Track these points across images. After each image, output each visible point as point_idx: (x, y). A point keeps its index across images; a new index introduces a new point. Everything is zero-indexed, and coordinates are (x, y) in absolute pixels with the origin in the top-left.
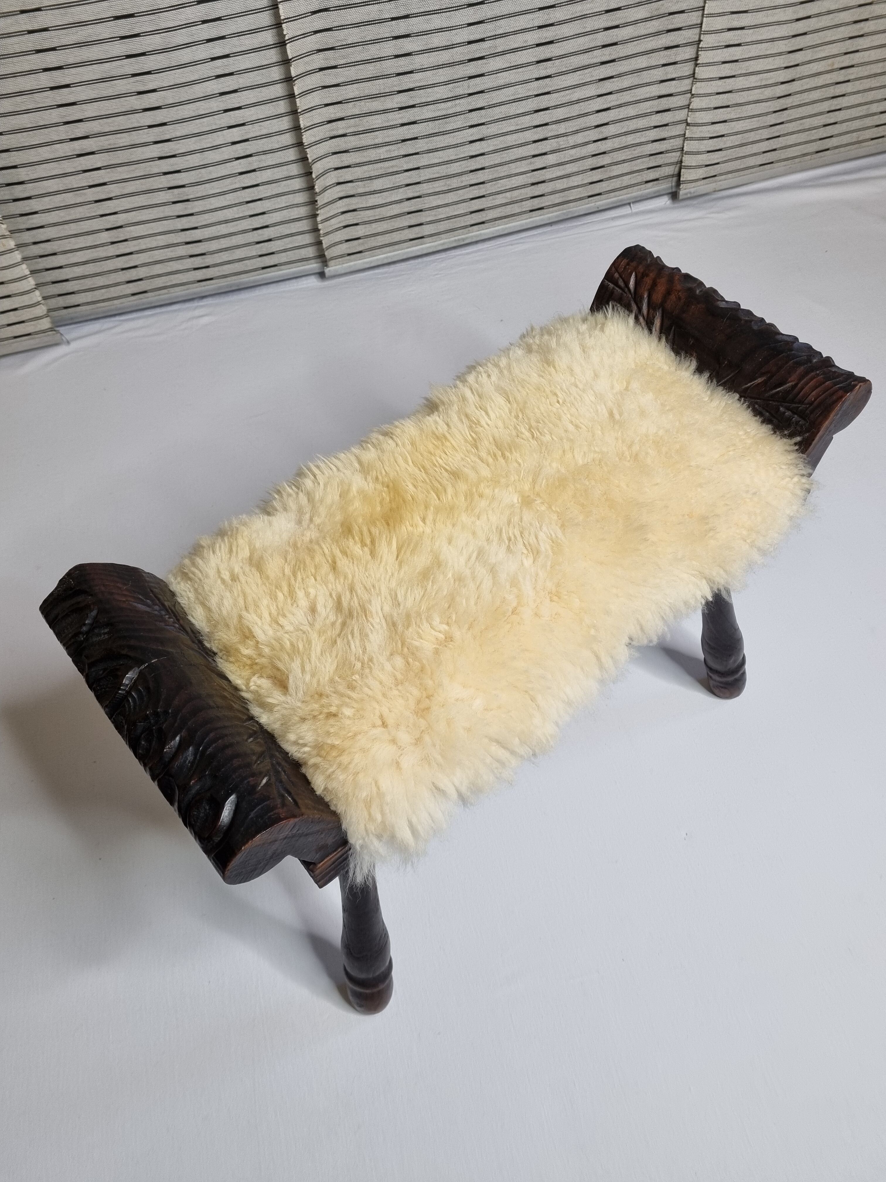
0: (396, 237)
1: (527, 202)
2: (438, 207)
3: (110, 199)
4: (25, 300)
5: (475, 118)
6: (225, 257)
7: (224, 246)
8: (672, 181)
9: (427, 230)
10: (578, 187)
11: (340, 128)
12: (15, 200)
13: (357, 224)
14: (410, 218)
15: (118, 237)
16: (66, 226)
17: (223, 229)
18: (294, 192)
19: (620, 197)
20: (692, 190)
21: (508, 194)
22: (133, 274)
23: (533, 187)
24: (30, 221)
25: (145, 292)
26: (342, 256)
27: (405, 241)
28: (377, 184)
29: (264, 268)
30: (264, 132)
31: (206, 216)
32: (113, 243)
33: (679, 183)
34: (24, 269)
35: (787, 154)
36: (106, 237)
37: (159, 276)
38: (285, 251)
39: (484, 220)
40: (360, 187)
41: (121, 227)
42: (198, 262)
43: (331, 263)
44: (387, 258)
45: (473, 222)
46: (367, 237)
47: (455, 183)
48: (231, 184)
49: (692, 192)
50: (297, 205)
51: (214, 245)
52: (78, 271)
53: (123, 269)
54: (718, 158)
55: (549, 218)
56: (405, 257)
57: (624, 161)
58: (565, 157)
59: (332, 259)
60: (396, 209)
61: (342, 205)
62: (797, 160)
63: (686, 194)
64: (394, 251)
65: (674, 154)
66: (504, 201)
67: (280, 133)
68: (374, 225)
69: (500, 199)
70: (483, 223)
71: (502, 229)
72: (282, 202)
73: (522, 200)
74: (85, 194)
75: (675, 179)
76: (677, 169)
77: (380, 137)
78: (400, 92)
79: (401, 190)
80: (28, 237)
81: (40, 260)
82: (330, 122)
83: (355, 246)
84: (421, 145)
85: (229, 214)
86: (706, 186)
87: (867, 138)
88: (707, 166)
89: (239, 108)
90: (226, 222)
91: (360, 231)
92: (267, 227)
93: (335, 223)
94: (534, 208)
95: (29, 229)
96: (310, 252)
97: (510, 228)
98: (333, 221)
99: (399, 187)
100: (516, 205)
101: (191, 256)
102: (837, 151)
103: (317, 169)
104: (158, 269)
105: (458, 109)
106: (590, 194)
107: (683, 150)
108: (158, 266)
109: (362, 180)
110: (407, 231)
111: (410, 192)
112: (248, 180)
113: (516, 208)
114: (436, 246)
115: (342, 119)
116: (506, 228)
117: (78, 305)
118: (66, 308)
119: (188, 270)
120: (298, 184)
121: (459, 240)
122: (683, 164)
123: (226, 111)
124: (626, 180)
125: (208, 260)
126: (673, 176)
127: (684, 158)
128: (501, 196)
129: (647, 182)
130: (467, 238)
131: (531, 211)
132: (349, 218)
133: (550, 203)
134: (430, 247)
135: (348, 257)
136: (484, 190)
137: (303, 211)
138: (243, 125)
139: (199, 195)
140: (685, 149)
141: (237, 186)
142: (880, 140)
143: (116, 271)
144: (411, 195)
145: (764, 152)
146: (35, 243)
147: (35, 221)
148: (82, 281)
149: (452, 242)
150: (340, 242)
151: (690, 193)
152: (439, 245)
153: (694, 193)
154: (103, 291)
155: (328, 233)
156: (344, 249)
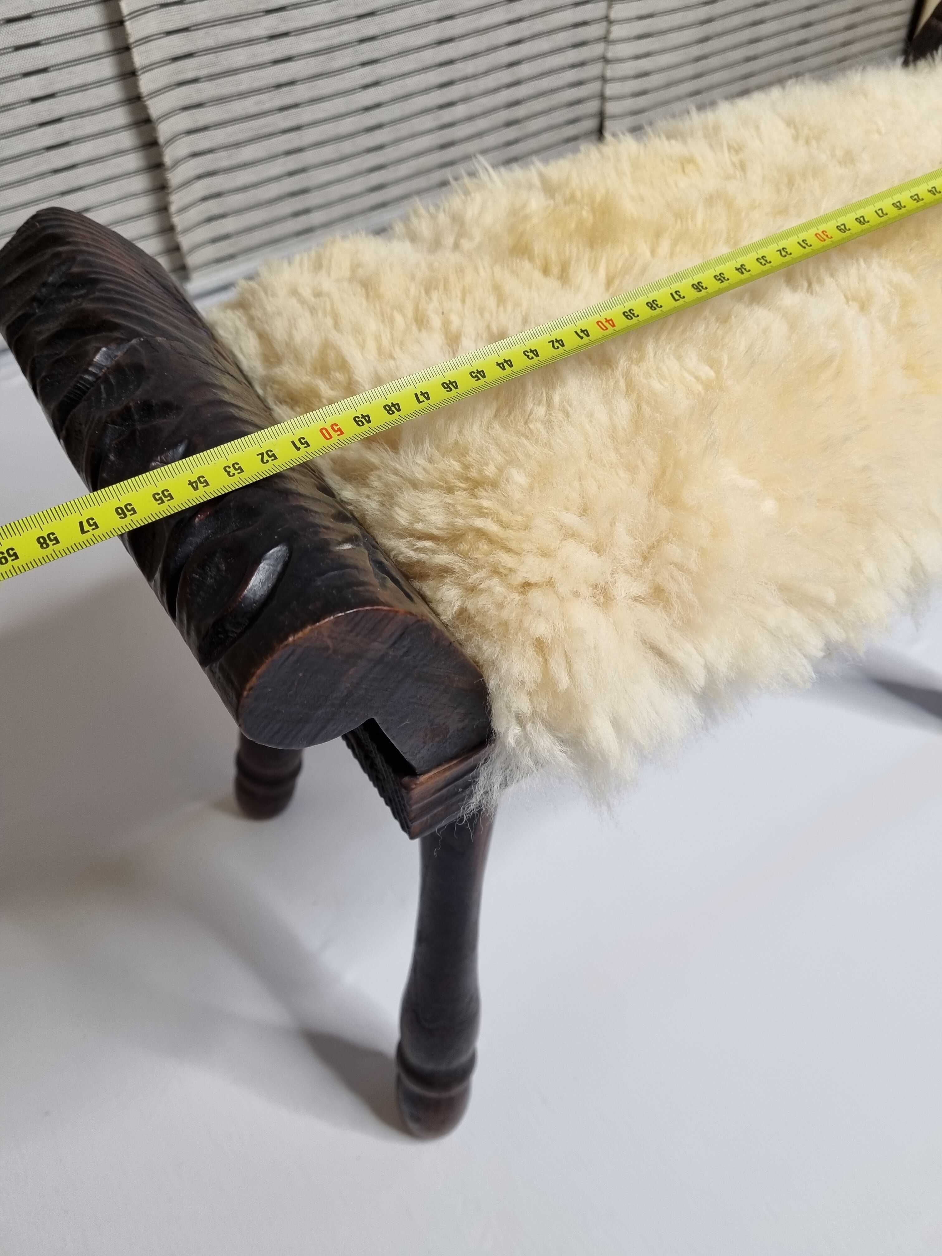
0: (277, 230)
2: (329, 184)
5: (367, 51)
8: (596, 119)
9: (315, 218)
11: (189, 69)
13: (222, 216)
14: (293, 202)
23: (441, 151)
26: (208, 265)
27: (289, 237)
28: (246, 153)
30: (77, 81)
33: (602, 120)
39: (386, 200)
40: (223, 160)
43: (194, 275)
45: (373, 204)
46: (238, 233)
47: (347, 147)
50: (135, 196)
59: (195, 269)
60: (273, 190)
61: (202, 188)
66: (408, 172)
67: (100, 83)
68: (246, 215)
69: (404, 170)
75: (598, 116)
76: (600, 103)
77: (245, 81)
78: (269, 12)
79: (279, 160)
82: (175, 59)
83: (224, 248)
84: (300, 92)
89: (36, 44)
91: (228, 225)
93: (194, 215)
98: (192, 213)
99: (276, 156)
103: (164, 131)
105: (345, 38)
109: (226, 148)
110: (291, 221)
111: (292, 162)
112: (59, 158)
115: (190, 55)
120: (133, 161)
123: (18, 48)
124: (544, 140)
127: (605, 107)
128: (404, 165)
132: (213, 207)
136: (383, 157)
138: (44, 70)
141: (45, 168)
144: (292, 168)
150: (205, 243)
155: (187, 230)
156: (210, 252)
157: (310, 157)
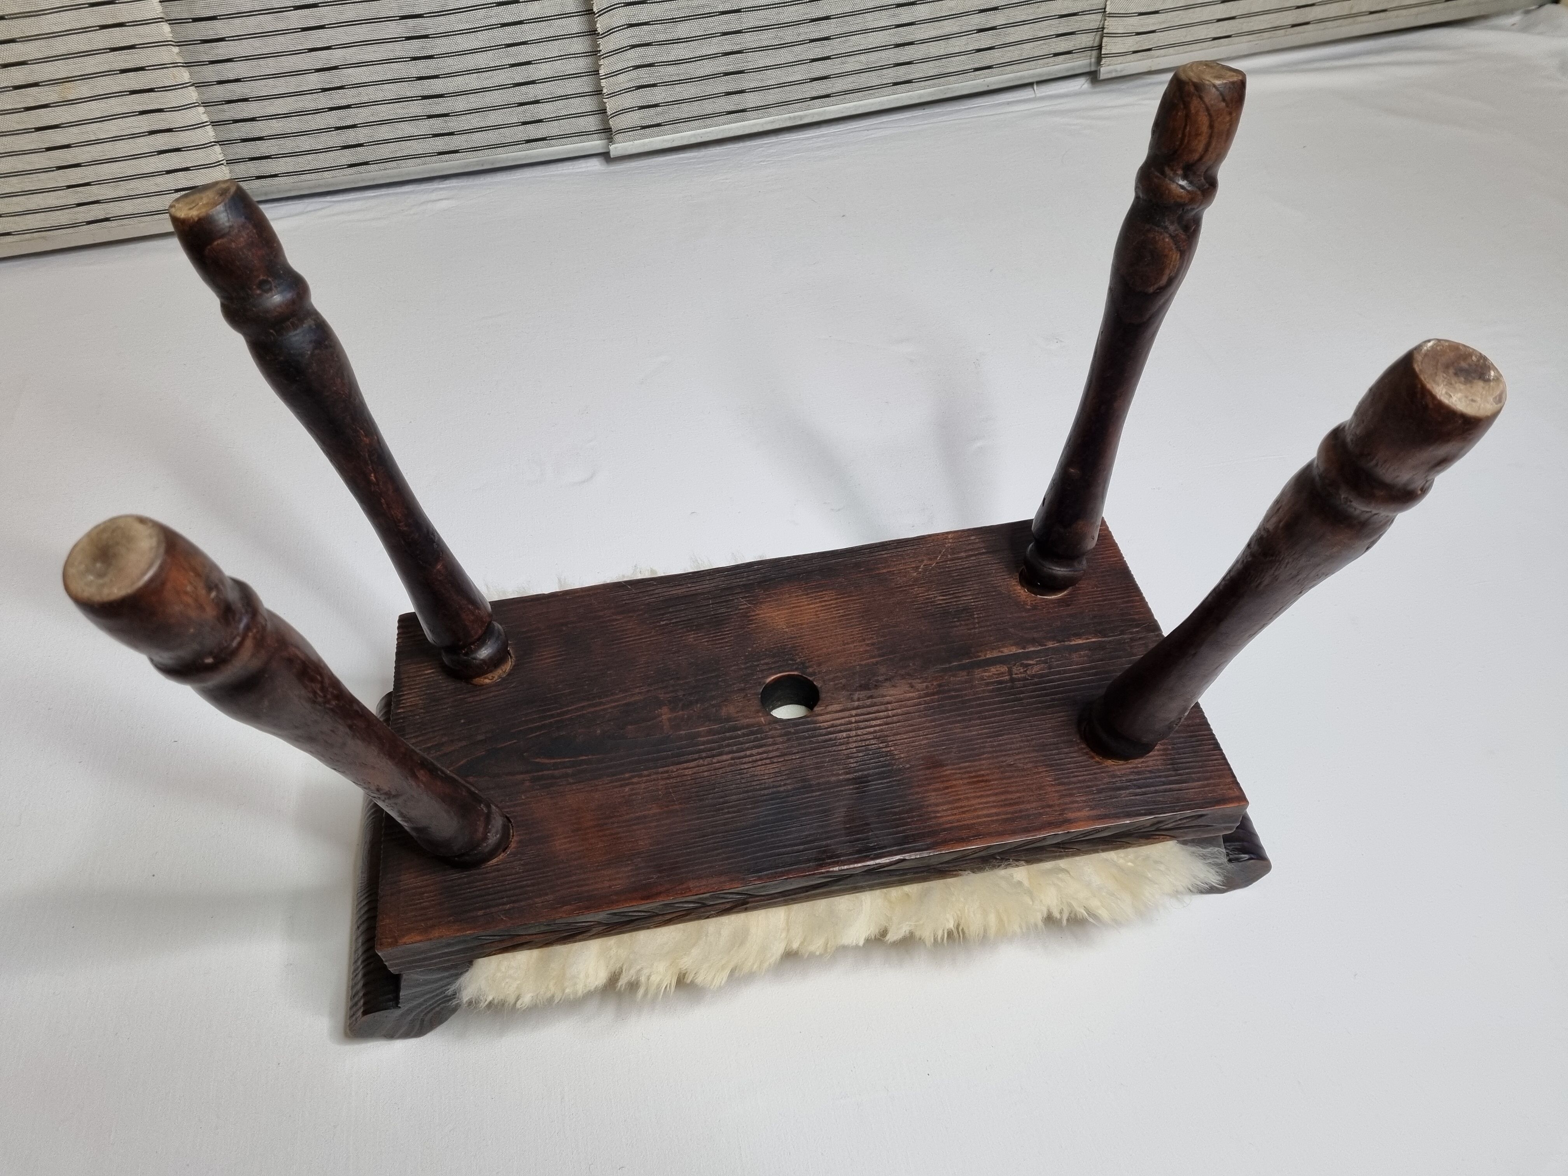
0: (709, 107)
1: (890, 70)
2: (767, 68)
3: (322, 27)
4: (199, 157)
6: (475, 121)
7: (475, 106)
8: (1091, 56)
9: (751, 100)
10: (959, 54)
12: (195, 20)
13: (654, 85)
14: (727, 81)
15: (331, 82)
16: (262, 62)
17: (473, 81)
18: (571, 36)
19: (1019, 74)
20: (1119, 67)
21: (862, 57)
22: (351, 136)
23: (896, 50)
24: (216, 51)
25: (366, 163)
26: (633, 129)
27: (720, 114)
28: (683, 30)
29: (528, 141)
31: (450, 61)
32: (324, 90)
33: (1099, 58)
34: (200, 114)
35: (1252, 24)
36: (314, 81)
37: (387, 141)
38: (557, 118)
39: (829, 92)
41: (335, 68)
42: (438, 125)
43: (617, 137)
44: (694, 135)
45: (815, 94)
46: (668, 104)
47: (789, 35)
48: (486, 18)
49: (1119, 70)
50: (575, 56)
51: (460, 104)
52: (277, 127)
53: (338, 128)
54: (1154, 24)
55: (920, 96)
56: (720, 137)
57: (1024, 23)
58: (941, 10)
59: (620, 131)
60: (708, 68)
61: (634, 57)
62: (1266, 35)
63: (1110, 72)
64: (705, 127)
65: (1093, 16)
66: (858, 67)
68: (678, 88)
69: (852, 64)
70: (828, 96)
71: (855, 106)
72: (554, 49)
73: (882, 68)
74: (288, 18)
75: (1095, 53)
76: (1097, 39)
79: (715, 40)
80: (211, 73)
81: (226, 106)
83: (651, 117)
85: (482, 60)
86: (1138, 62)
87: (1364, 10)
88: (1138, 34)
90: (478, 71)
91: (658, 95)
92: (533, 82)
93: (623, 81)
94: (898, 80)
95: (212, 62)
96: (592, 123)
97: (865, 105)
98: (621, 78)
99: (712, 36)
100: (873, 73)
101: (430, 117)
102: (1322, 25)
104: (384, 132)
106: (977, 66)
107: (1105, 12)
108: (384, 128)
109: (662, 22)
110: (724, 100)
111: (728, 44)
113: (873, 79)
114: (762, 125)
116: (860, 106)
117: (276, 176)
118: (258, 178)
119: (425, 137)
121: (795, 118)
122: (1105, 31)
124: (1028, 50)
125: (452, 124)
126: (1092, 48)
127: (1106, 23)
128: (852, 59)
129: (1056, 55)
130: (806, 116)
131: (895, 84)
132: (645, 75)
133: (921, 75)
134: (754, 125)
135: (642, 131)
136: (829, 48)
137: (582, 64)
139: (441, 30)
140: (1107, 10)
141: (494, 21)
142: (1382, 15)
143: (328, 130)
144: (728, 49)
145: (1219, 20)
146: (220, 82)
147: (220, 51)
148: (282, 141)
149: (786, 119)
150: (631, 109)
151: (1116, 71)
152: (766, 123)
153: (1121, 71)
154: (309, 157)
155: (613, 95)
156: (636, 118)
157: (747, 41)
